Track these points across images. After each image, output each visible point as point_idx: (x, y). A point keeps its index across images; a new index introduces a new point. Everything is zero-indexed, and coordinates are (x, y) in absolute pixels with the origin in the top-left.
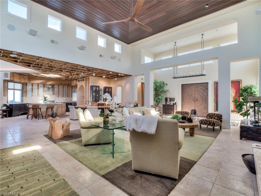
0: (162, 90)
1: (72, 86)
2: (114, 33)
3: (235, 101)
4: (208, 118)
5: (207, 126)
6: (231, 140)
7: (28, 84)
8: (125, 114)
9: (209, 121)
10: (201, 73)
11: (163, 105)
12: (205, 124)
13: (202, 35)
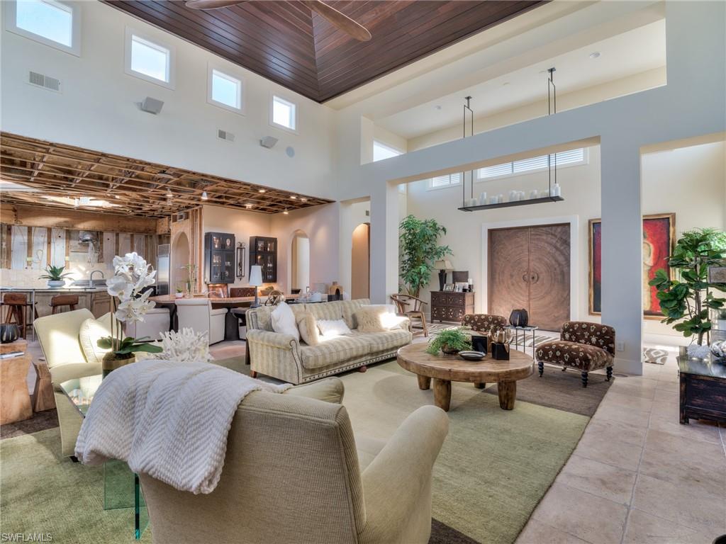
0: (430, 246)
1: (160, 236)
2: (271, 65)
3: (659, 283)
4: (565, 340)
5: (565, 368)
6: (648, 427)
7: (14, 229)
8: (280, 326)
9: (570, 351)
10: (548, 191)
11: (433, 293)
12: (556, 359)
13: (551, 70)
